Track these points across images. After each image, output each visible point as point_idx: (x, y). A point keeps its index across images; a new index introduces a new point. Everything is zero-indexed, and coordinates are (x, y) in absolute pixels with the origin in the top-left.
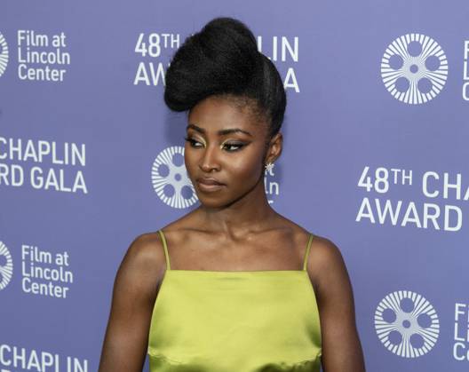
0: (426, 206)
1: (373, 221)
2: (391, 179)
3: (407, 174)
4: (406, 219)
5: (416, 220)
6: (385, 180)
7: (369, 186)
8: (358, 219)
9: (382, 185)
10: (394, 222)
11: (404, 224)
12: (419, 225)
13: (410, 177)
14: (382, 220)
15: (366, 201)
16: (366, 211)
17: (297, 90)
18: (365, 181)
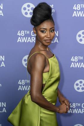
0: (32, 38)
1: (21, 42)
2: (24, 33)
3: (28, 32)
4: (28, 41)
5: (30, 41)
6: (23, 33)
7: (20, 35)
8: (18, 42)
9: (23, 34)
10: (26, 41)
11: (28, 42)
12: (31, 42)
13: (29, 32)
14: (23, 41)
15: (19, 38)
16: (19, 40)
17: (3, 15)
18: (19, 34)
